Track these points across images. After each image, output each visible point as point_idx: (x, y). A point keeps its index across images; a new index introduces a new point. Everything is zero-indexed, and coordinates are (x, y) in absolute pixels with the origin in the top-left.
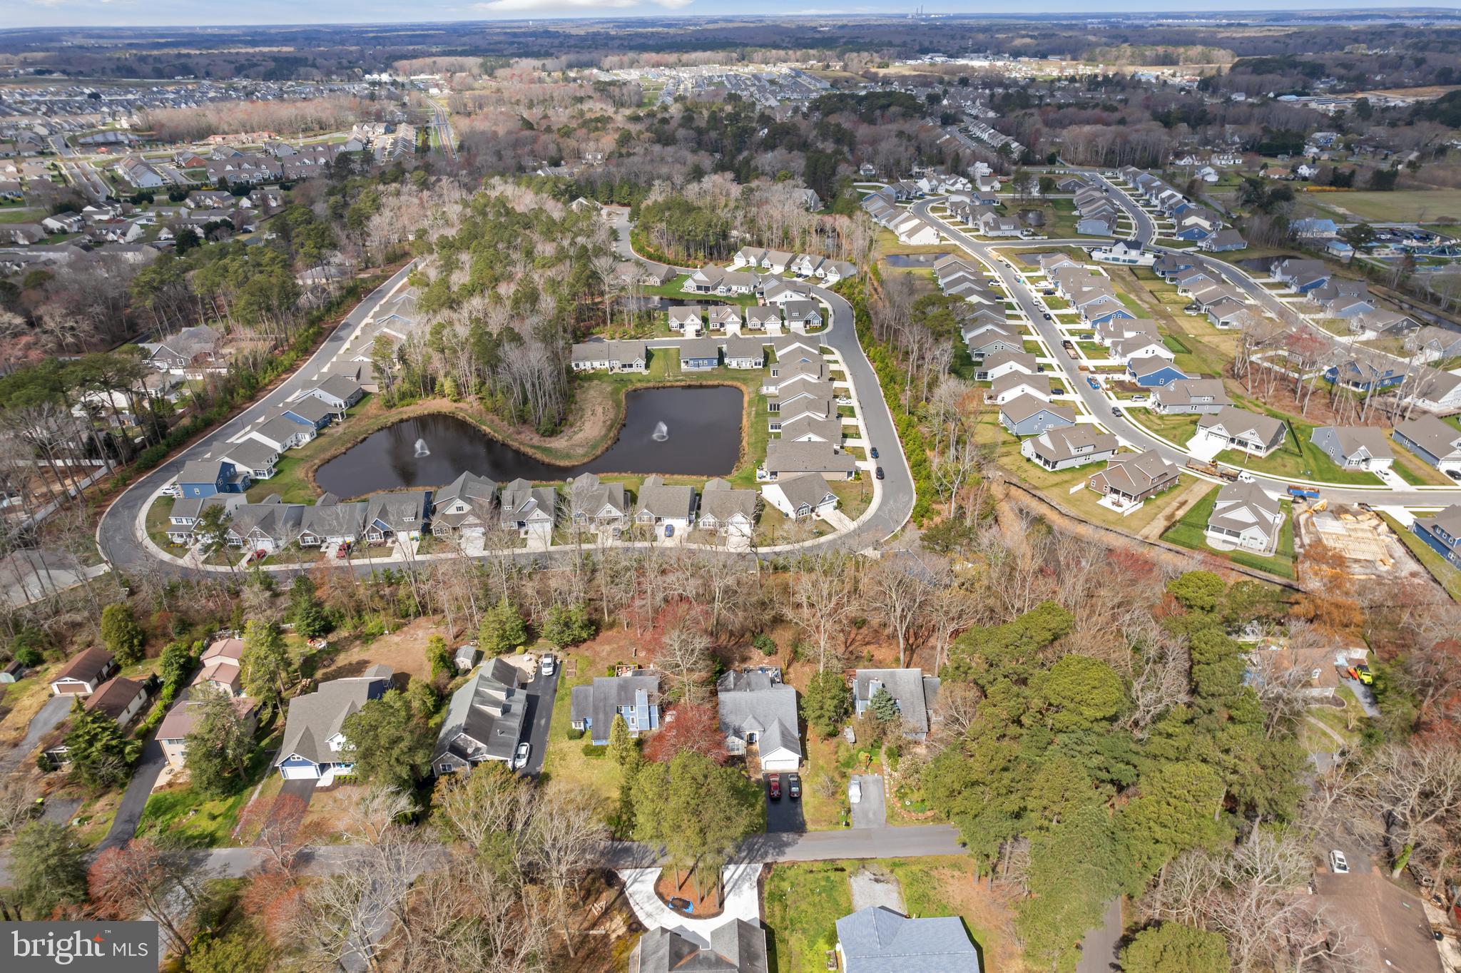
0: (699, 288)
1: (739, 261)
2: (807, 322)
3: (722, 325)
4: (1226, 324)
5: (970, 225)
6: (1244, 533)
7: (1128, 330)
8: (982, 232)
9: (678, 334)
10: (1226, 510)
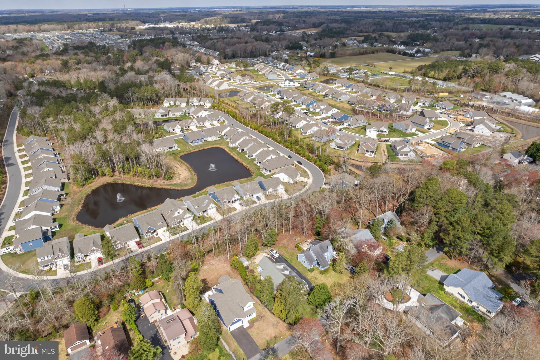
0: (162, 116)
1: (166, 104)
2: (218, 120)
3: (189, 127)
4: (340, 100)
5: (232, 81)
6: (409, 154)
7: (322, 105)
8: (238, 83)
9: (173, 133)
10: (401, 149)
